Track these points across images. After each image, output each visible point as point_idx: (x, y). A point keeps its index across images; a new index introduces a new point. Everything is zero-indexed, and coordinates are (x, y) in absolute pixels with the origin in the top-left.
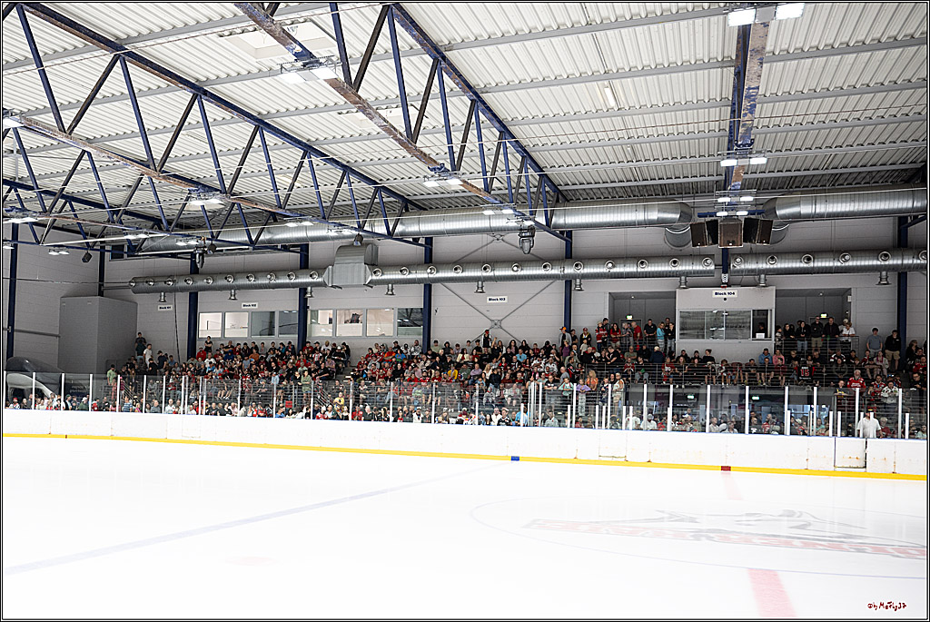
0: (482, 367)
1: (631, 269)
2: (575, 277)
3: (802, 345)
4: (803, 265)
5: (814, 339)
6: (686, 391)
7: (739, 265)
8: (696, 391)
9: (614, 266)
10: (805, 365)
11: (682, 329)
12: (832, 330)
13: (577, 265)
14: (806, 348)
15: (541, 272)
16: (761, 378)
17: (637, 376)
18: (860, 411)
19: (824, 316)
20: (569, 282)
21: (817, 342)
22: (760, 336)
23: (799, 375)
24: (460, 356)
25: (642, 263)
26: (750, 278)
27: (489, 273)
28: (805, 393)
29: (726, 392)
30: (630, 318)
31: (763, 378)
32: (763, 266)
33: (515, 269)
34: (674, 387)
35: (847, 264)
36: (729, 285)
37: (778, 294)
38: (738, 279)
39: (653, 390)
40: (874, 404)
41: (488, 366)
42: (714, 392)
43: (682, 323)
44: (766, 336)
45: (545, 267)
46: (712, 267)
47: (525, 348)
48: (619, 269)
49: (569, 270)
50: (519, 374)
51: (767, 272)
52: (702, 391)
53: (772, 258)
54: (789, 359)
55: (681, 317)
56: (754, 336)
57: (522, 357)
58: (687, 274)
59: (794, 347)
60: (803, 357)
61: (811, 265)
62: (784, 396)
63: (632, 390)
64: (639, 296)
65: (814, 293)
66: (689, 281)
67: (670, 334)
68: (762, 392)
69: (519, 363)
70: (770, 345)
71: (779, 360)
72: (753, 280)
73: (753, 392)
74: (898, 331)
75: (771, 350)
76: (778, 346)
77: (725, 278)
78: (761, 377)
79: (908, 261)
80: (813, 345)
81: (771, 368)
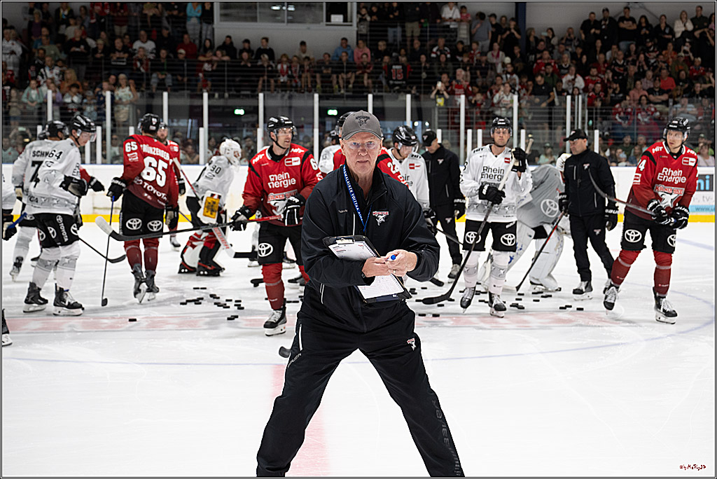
3: (394, 33)
5: (409, 26)
6: (231, 102)
10: (397, 62)
11: (223, 8)
12: (431, 12)
14: (399, 38)
16: (338, 83)
17: (154, 81)
18: (466, 129)
21: (413, 28)
22: (336, 19)
23: (389, 78)
28: (395, 104)
31: (341, 81)
34: (210, 97)
39: (178, 102)
42: (269, 102)
44: (345, 20)
54: (377, 54)
56: (328, 19)
59: (384, 37)
60: (395, 51)
68: (340, 103)
70: (351, 32)
71: (364, 54)
73: (326, 103)
74: (516, 19)
75: (352, 41)
76: (362, 35)
78: (338, 81)
80: (409, 34)
81: (351, 67)
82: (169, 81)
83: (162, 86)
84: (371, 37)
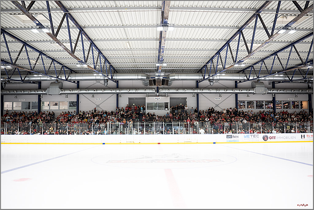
0: (94, 118)
1: (134, 91)
2: (119, 93)
3: (176, 111)
4: (176, 91)
5: (179, 110)
6: (149, 124)
7: (161, 91)
8: (151, 124)
9: (129, 90)
10: (177, 116)
11: (147, 107)
12: (183, 108)
13: (120, 90)
15: (110, 91)
17: (136, 120)
18: (189, 128)
19: (181, 104)
20: (118, 94)
21: (180, 110)
23: (176, 119)
24: (88, 115)
25: (137, 90)
26: (163, 94)
27: (96, 92)
28: (177, 123)
29: (158, 124)
30: (134, 104)
32: (167, 91)
33: (103, 90)
34: (146, 123)
35: (185, 91)
36: (159, 96)
37: (170, 98)
38: (161, 94)
39: (140, 124)
40: (192, 125)
41: (95, 118)
42: (156, 124)
43: (147, 106)
44: (168, 109)
45: (111, 90)
46: (154, 91)
47: (106, 113)
48: (130, 91)
49: (118, 91)
50: (104, 120)
51: (168, 93)
52: (153, 124)
53: (169, 89)
54: (173, 115)
55: (147, 104)
56: (165, 109)
57: (105, 115)
58: (148, 93)
59: (174, 112)
60: (176, 114)
61: (178, 91)
62: (172, 124)
63: (135, 124)
64: (136, 98)
65: (178, 98)
66: (149, 95)
67: (144, 109)
68: (167, 123)
69: (104, 117)
70: (169, 111)
71: (171, 115)
72: (164, 95)
73: (165, 123)
74: (197, 108)
75: (169, 113)
77: (158, 94)
78: (167, 120)
79: (199, 91)
81: (169, 117)
82: (138, 120)
83: (137, 121)
84: (172, 112)
